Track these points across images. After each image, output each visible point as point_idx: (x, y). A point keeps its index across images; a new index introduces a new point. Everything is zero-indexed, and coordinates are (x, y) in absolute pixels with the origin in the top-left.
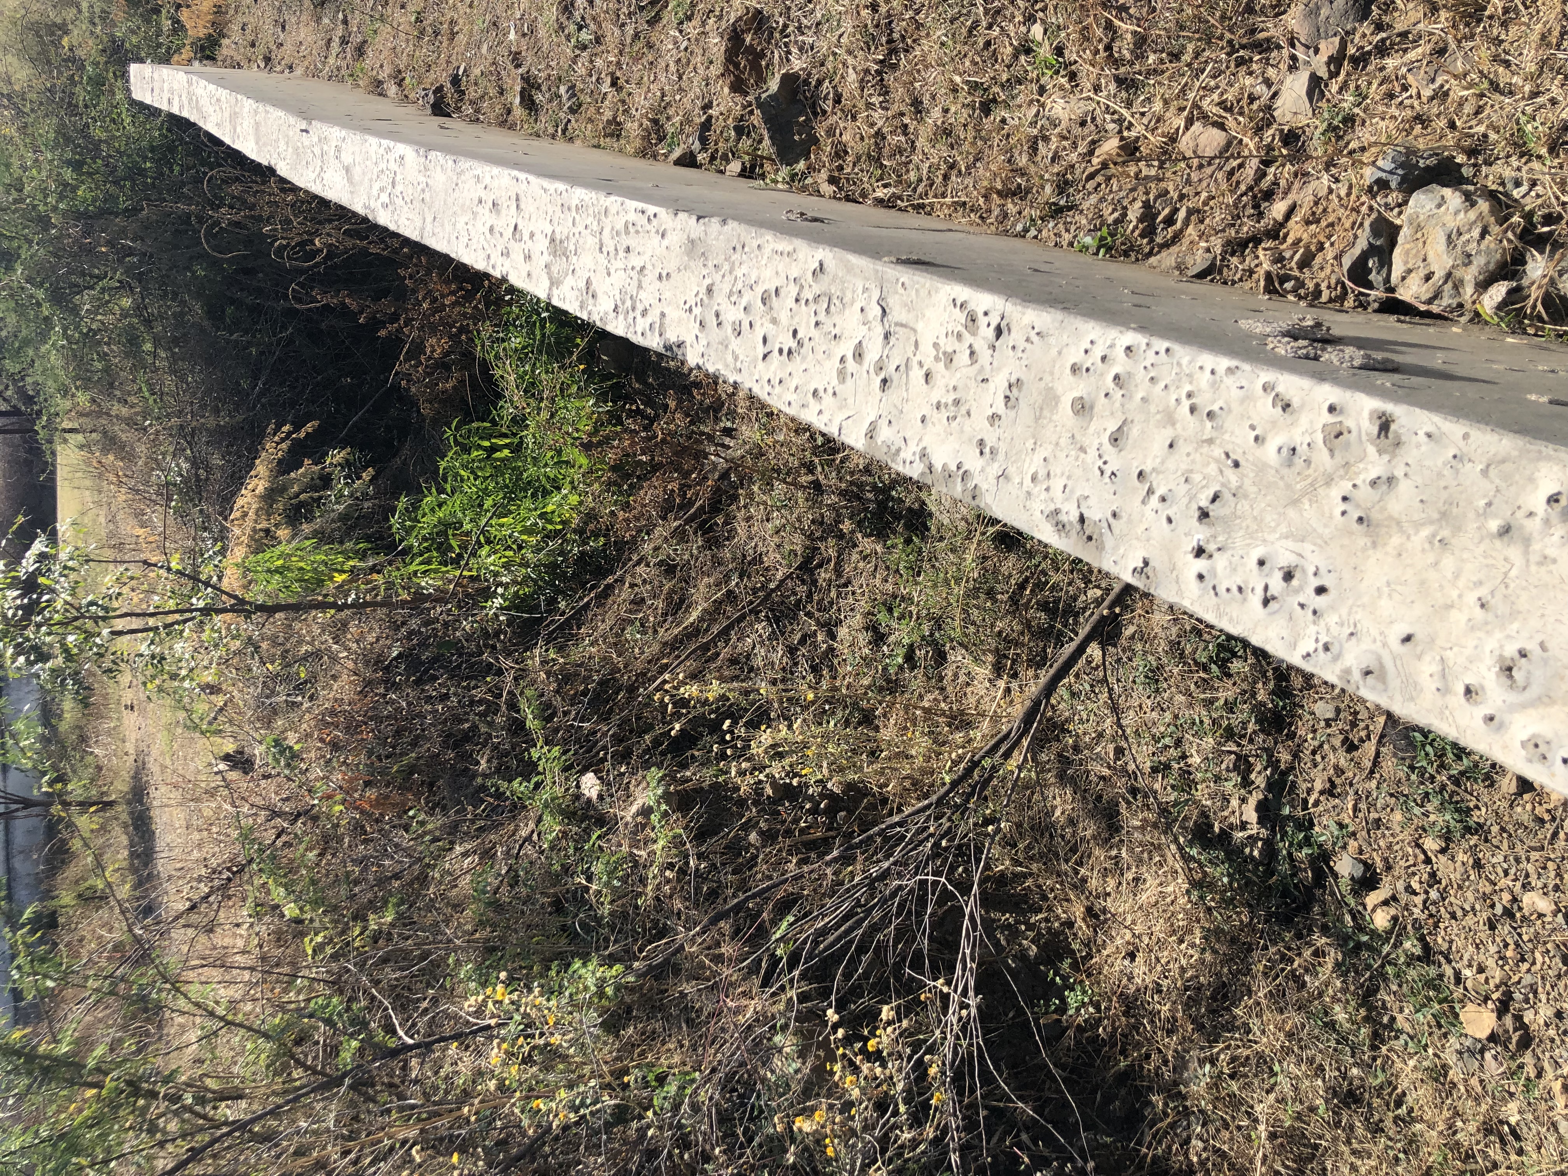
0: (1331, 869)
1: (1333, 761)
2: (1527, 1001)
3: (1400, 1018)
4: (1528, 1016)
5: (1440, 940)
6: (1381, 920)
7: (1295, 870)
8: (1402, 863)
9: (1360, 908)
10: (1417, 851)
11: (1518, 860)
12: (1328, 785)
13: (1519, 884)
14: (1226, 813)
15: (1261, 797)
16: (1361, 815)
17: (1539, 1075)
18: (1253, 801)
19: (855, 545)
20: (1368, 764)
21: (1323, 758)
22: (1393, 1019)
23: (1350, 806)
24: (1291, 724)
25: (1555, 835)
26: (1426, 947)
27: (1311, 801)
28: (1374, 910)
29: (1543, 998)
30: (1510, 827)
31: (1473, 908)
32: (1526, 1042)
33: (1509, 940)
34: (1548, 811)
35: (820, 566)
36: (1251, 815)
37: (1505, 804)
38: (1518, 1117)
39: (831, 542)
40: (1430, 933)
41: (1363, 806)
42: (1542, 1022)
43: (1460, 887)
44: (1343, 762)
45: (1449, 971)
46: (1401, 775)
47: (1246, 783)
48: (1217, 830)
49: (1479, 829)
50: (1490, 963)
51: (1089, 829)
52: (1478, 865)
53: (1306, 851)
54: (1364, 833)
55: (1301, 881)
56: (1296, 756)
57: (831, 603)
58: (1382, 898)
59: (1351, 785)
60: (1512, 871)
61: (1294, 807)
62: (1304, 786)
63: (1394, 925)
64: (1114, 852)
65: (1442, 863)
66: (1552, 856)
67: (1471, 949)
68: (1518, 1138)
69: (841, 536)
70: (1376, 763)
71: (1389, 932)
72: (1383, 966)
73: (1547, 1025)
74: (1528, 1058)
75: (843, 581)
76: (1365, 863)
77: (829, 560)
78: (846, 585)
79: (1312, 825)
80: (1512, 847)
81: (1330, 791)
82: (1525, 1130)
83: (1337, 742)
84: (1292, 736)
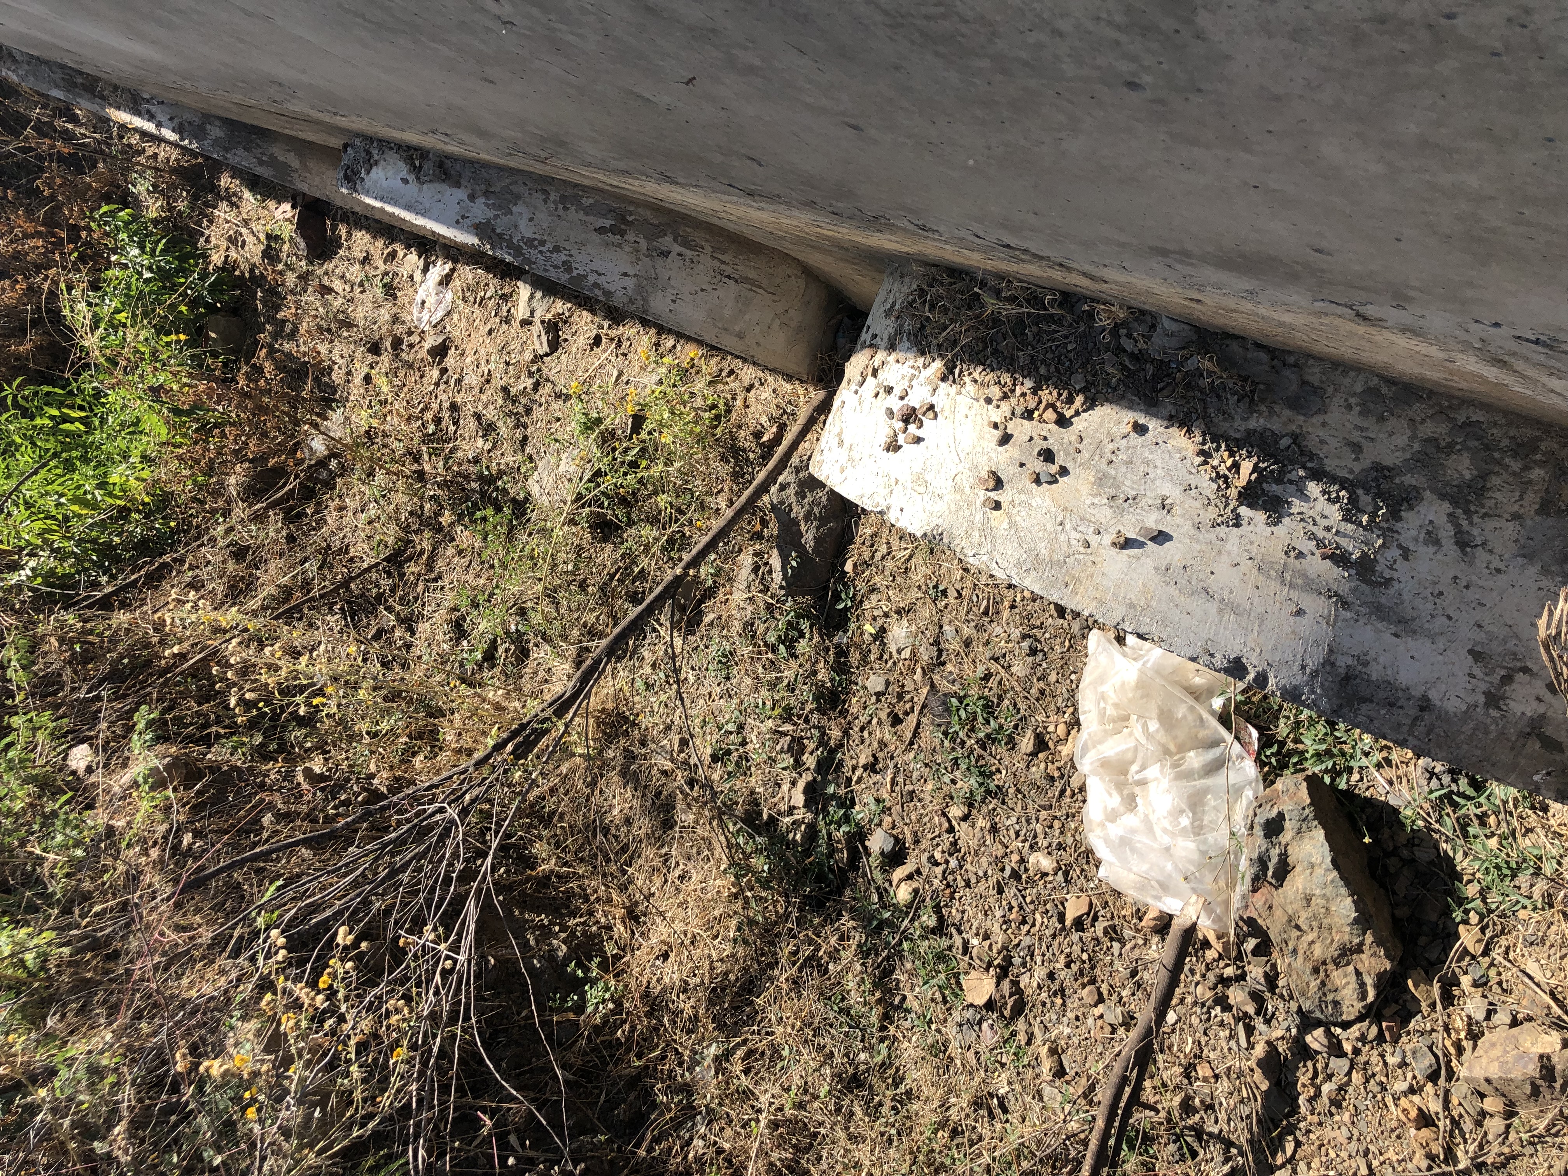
0: (865, 848)
1: (879, 735)
2: (1024, 965)
3: (910, 996)
4: (1024, 981)
5: (954, 911)
6: (903, 894)
7: (832, 851)
8: (929, 836)
9: (887, 885)
10: (943, 819)
11: (1028, 821)
12: (871, 759)
13: (1027, 845)
14: (776, 800)
15: (810, 778)
16: (897, 789)
17: (1029, 1043)
18: (801, 784)
19: (453, 539)
20: (908, 735)
21: (870, 734)
22: (904, 998)
23: (888, 779)
24: (844, 702)
25: (1063, 792)
26: (941, 919)
27: (855, 779)
28: (898, 886)
29: (1039, 959)
30: (1025, 789)
31: (985, 873)
32: (1019, 1009)
33: (1014, 903)
34: (1059, 769)
35: (410, 559)
36: (799, 798)
37: (1022, 765)
38: (1007, 1089)
39: (427, 534)
40: (946, 906)
41: (900, 779)
42: (1035, 984)
43: (976, 852)
44: (887, 736)
45: (958, 941)
46: (937, 742)
47: (798, 764)
48: (765, 817)
49: (999, 793)
50: (996, 928)
51: (643, 826)
52: (994, 829)
53: (845, 828)
54: (899, 807)
55: (836, 862)
56: (846, 733)
57: (416, 599)
58: (907, 872)
59: (892, 758)
60: (1022, 833)
61: (838, 785)
62: (850, 763)
63: (915, 897)
64: (663, 851)
65: (962, 829)
66: (1058, 814)
67: (980, 916)
68: (1005, 1111)
69: (439, 529)
70: (916, 734)
71: (909, 906)
72: (900, 943)
73: (1039, 987)
74: (1021, 1025)
75: (433, 576)
76: (896, 839)
77: (422, 553)
78: (435, 580)
79: (853, 804)
80: (1025, 808)
81: (872, 767)
82: (1013, 1101)
83: (883, 715)
84: (844, 713)
